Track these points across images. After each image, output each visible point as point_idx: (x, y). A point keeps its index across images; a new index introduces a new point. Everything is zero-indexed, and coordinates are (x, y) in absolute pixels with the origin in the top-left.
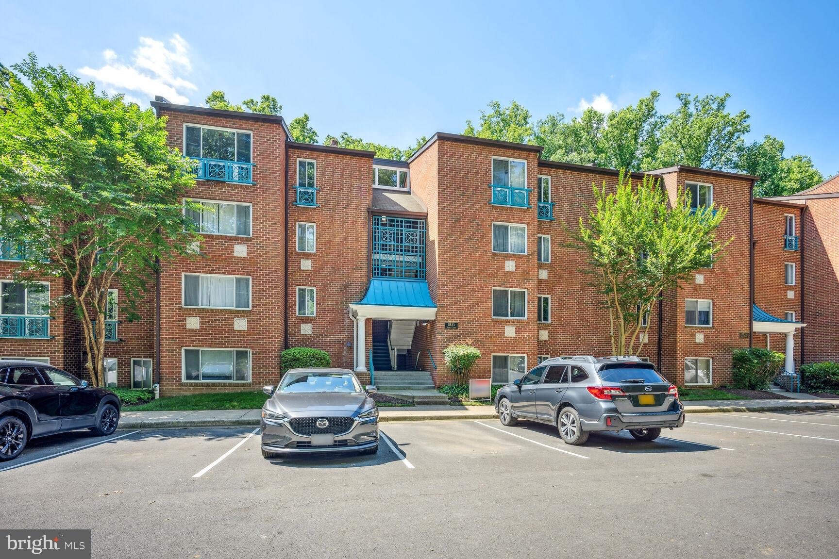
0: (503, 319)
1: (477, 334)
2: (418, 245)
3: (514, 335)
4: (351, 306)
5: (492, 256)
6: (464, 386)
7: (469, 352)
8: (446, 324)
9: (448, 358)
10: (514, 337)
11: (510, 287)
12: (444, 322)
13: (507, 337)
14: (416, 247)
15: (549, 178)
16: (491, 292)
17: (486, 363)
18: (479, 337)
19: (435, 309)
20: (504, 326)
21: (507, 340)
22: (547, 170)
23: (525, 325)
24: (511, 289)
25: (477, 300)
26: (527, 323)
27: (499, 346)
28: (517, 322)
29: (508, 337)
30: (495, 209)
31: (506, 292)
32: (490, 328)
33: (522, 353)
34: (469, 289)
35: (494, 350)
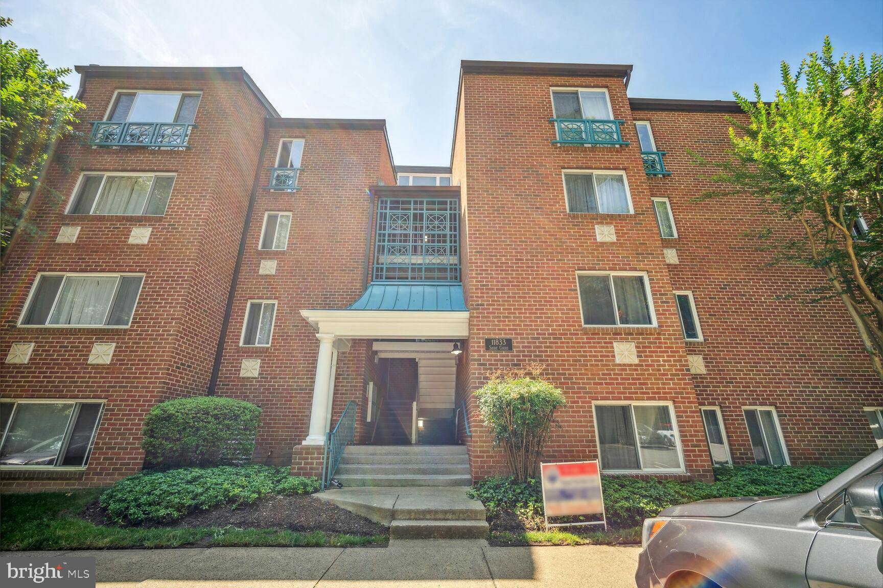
0: (607, 329)
1: (555, 360)
2: (448, 232)
3: (636, 361)
4: (305, 313)
5: (568, 219)
6: (529, 479)
7: (534, 389)
8: (488, 343)
9: (485, 409)
10: (636, 365)
11: (611, 269)
12: (482, 338)
13: (620, 365)
14: (445, 236)
15: (647, 124)
16: (575, 279)
17: (581, 422)
18: (560, 365)
19: (466, 315)
20: (611, 343)
21: (622, 370)
22: (642, 114)
23: (656, 339)
24: (613, 273)
25: (547, 293)
26: (659, 334)
27: (606, 384)
28: (637, 334)
29: (624, 365)
30: (564, 151)
31: (606, 279)
32: (582, 347)
33: (660, 399)
34: (530, 275)
35: (595, 393)
